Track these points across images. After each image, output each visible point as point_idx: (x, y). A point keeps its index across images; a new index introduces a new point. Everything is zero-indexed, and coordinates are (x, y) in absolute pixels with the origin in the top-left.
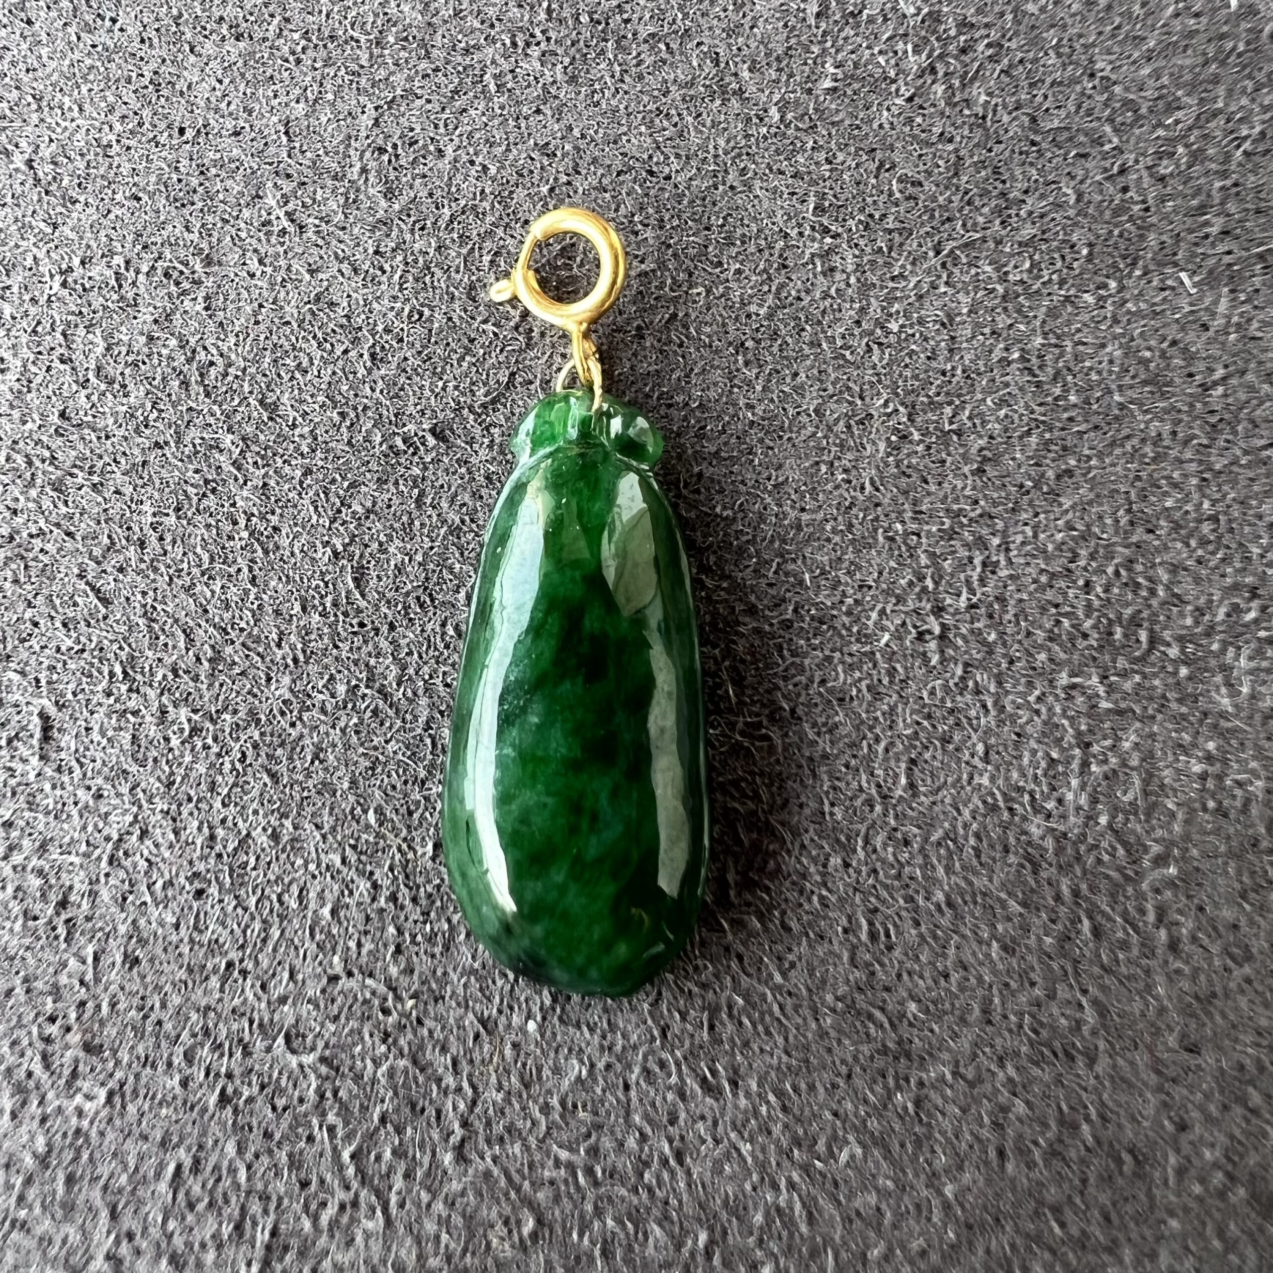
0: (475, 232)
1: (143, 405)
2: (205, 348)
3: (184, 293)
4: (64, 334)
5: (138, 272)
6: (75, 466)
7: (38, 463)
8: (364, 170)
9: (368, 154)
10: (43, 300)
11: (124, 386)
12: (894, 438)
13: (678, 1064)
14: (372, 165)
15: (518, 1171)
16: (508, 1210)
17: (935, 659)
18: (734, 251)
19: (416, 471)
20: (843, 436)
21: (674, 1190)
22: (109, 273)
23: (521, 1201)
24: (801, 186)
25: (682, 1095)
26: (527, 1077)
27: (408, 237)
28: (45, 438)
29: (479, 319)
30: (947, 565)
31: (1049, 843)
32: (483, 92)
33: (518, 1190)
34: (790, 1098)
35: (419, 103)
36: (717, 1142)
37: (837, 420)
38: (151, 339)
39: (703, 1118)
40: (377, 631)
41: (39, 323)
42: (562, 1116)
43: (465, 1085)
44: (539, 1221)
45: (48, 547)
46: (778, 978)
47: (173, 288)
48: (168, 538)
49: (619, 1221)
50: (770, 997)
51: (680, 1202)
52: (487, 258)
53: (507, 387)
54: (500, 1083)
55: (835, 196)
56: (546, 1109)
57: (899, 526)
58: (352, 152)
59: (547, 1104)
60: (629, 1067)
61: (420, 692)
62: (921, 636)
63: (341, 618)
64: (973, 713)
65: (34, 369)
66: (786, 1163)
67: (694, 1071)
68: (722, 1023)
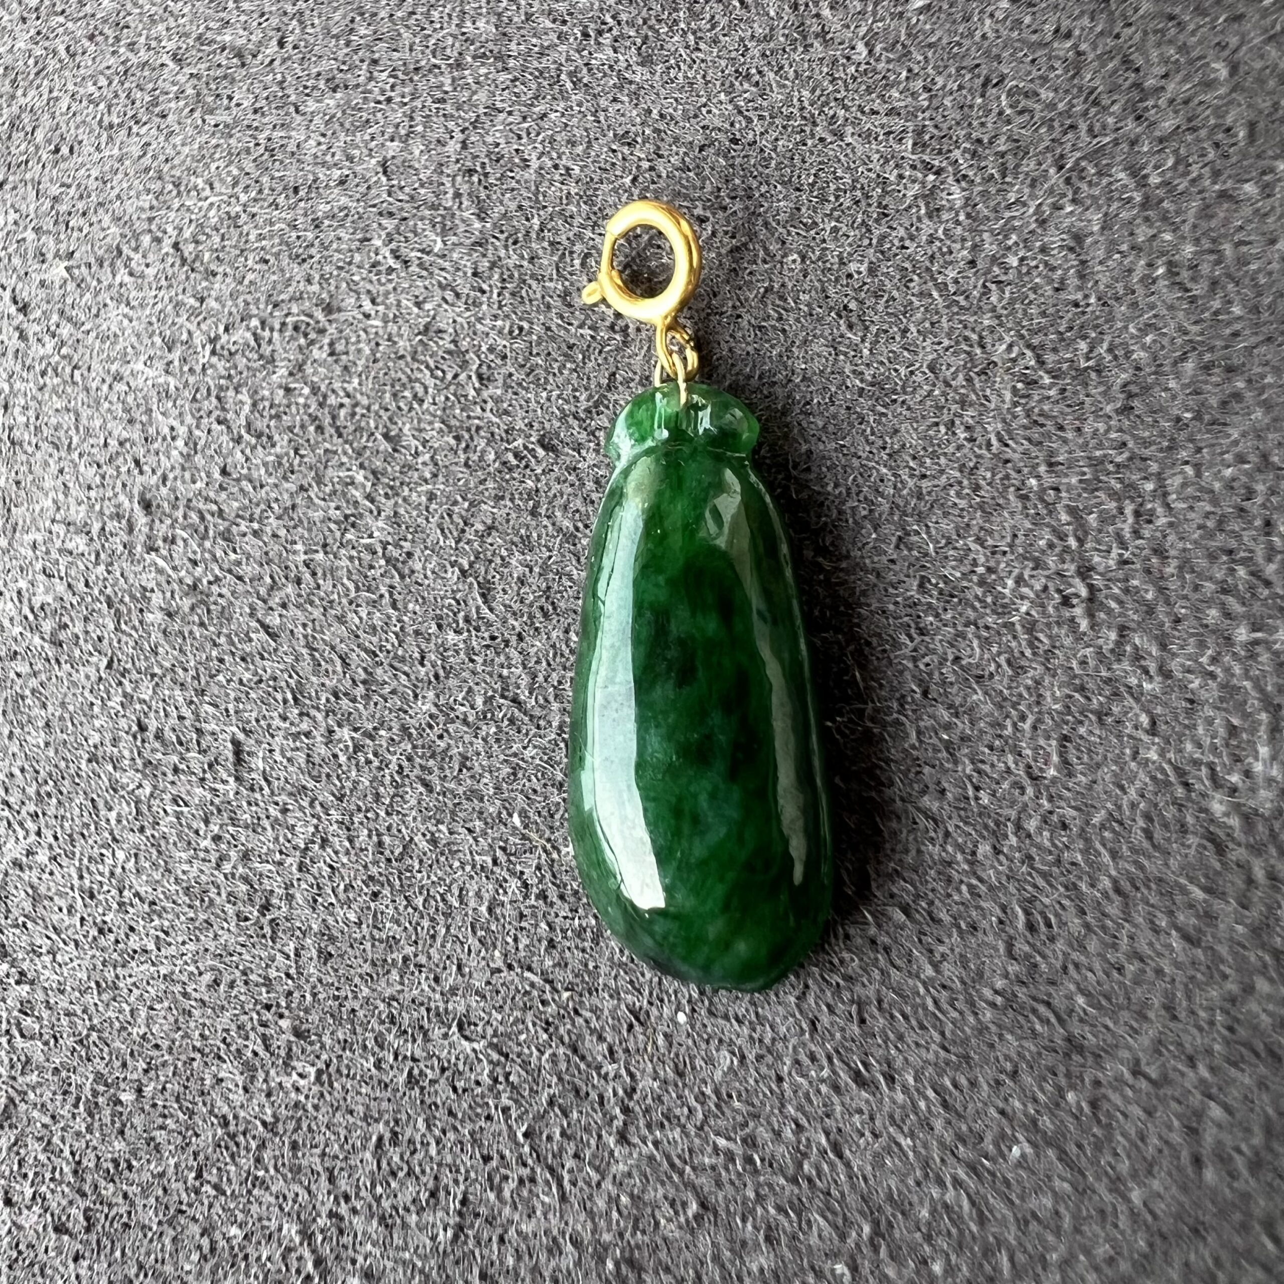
0: (564, 237)
1: (287, 454)
2: (333, 391)
3: (312, 342)
4: (218, 398)
5: (272, 330)
6: (238, 516)
7: (208, 517)
8: (457, 195)
9: (459, 179)
10: (198, 368)
11: (270, 438)
12: (1020, 385)
13: (830, 1059)
14: (464, 189)
15: (679, 1157)
16: (672, 1193)
17: (1084, 625)
18: (828, 207)
19: (530, 484)
20: (962, 391)
21: (836, 1182)
22: (248, 335)
23: (686, 1185)
24: (897, 124)
25: (836, 1088)
26: (681, 1066)
27: (502, 253)
28: (212, 495)
29: (576, 323)
30: (1092, 520)
31: (1234, 822)
32: (561, 91)
33: (681, 1173)
34: (950, 1095)
35: (502, 116)
36: (876, 1136)
37: (955, 376)
38: (288, 390)
39: (860, 1112)
40: (507, 643)
41: (197, 390)
42: (717, 1106)
43: (623, 1072)
44: (703, 1205)
45: (224, 591)
46: (929, 971)
47: (302, 341)
48: (320, 573)
49: (780, 1209)
50: (922, 990)
51: (843, 1194)
52: (577, 262)
53: (609, 388)
54: (655, 1071)
55: (936, 127)
56: (701, 1098)
57: (1033, 482)
58: (445, 180)
59: (703, 1094)
60: (779, 1058)
61: (551, 698)
62: (1066, 601)
63: (474, 633)
64: (1133, 681)
65: (197, 433)
66: (950, 1160)
67: (848, 1065)
68: (873, 1017)
